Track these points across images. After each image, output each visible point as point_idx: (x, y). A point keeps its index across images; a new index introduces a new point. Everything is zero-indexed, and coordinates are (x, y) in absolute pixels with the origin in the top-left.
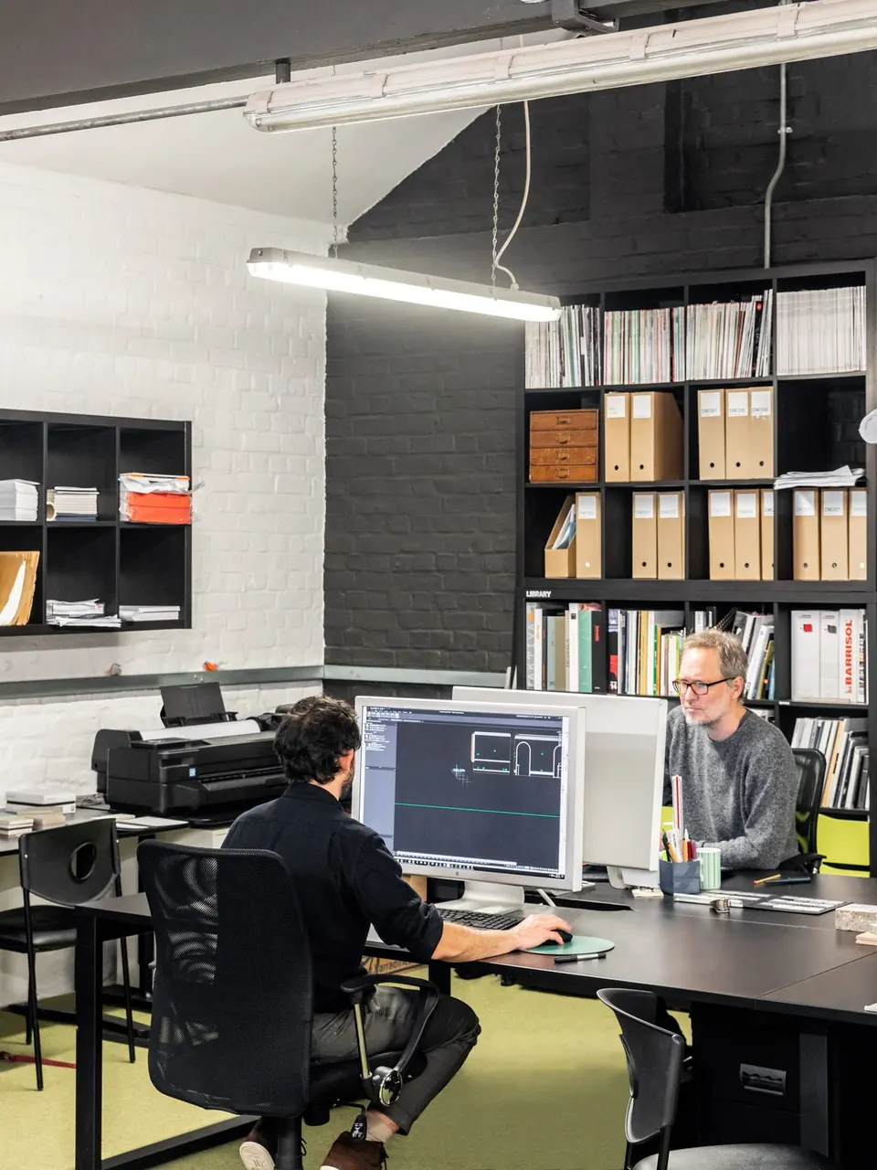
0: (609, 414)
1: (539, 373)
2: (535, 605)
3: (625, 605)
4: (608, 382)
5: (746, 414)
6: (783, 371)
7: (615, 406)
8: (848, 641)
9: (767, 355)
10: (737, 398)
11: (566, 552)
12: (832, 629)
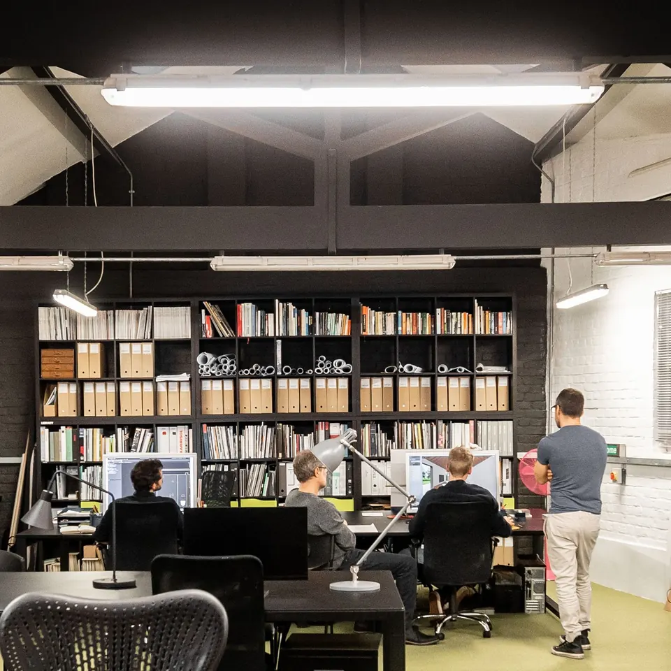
0: (80, 351)
1: (46, 334)
2: (44, 427)
3: (87, 427)
4: (79, 338)
5: (140, 352)
6: (156, 337)
7: (82, 348)
8: (181, 437)
9: (149, 331)
10: (136, 347)
11: (54, 406)
12: (174, 433)
